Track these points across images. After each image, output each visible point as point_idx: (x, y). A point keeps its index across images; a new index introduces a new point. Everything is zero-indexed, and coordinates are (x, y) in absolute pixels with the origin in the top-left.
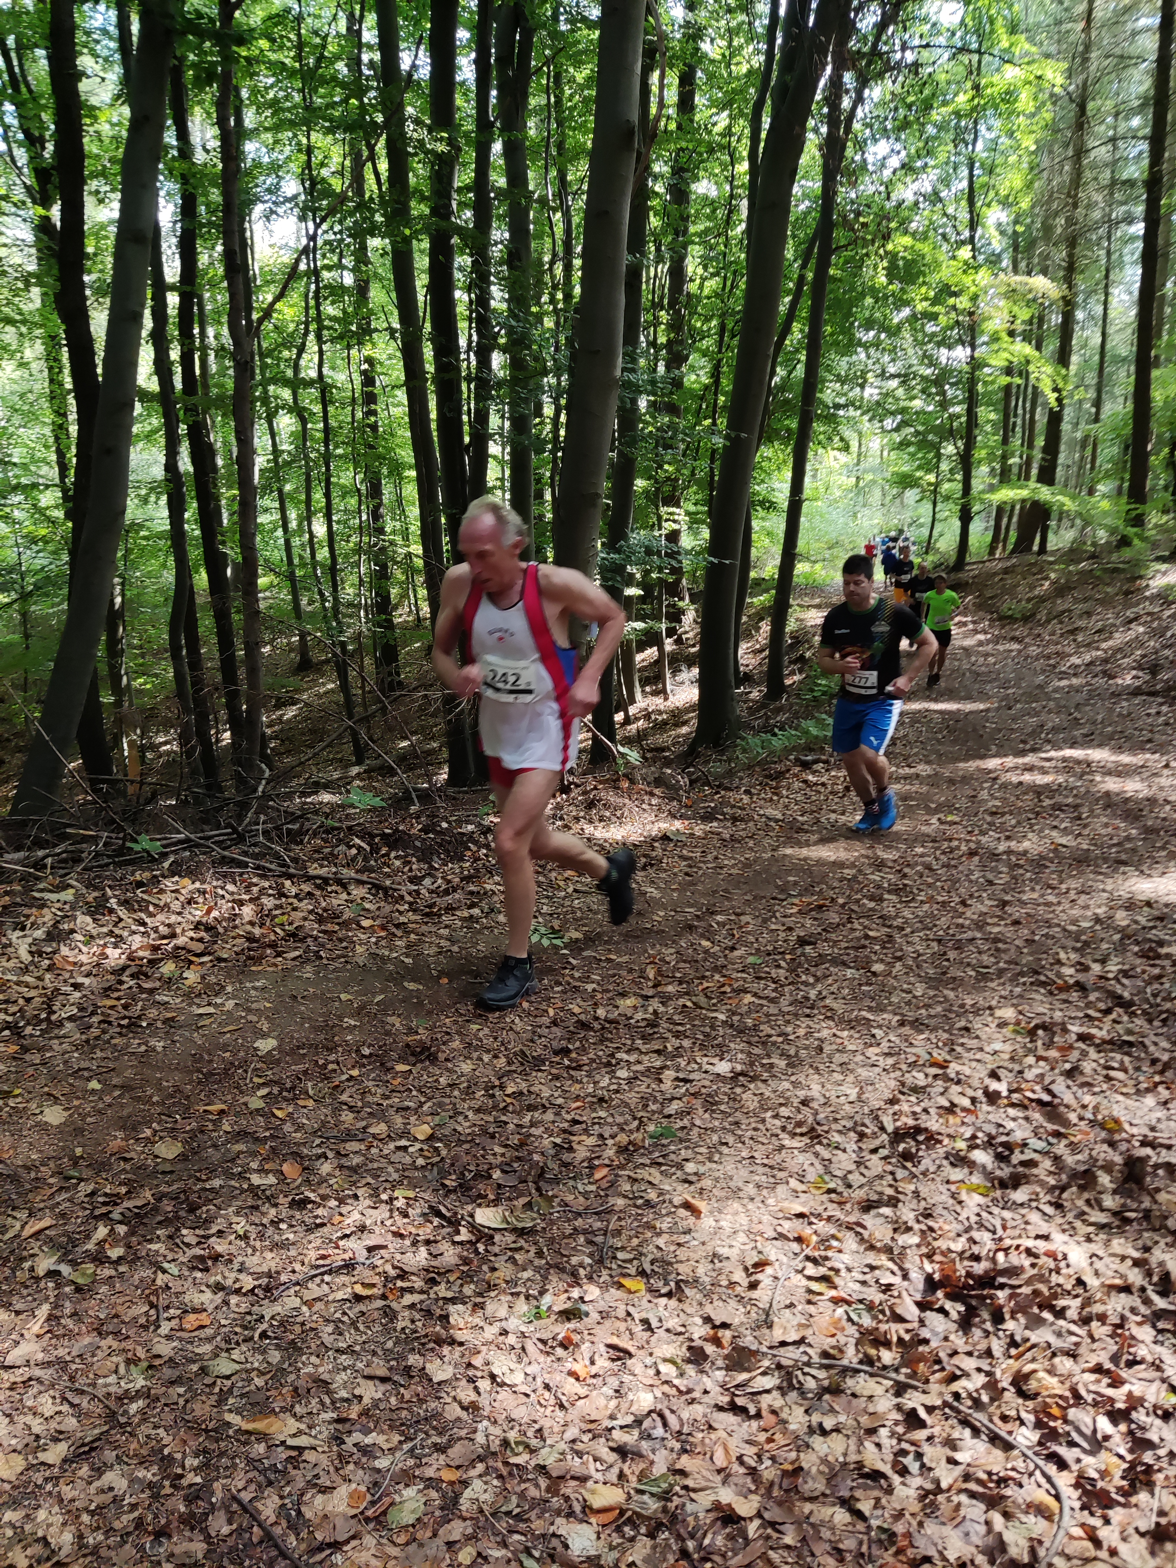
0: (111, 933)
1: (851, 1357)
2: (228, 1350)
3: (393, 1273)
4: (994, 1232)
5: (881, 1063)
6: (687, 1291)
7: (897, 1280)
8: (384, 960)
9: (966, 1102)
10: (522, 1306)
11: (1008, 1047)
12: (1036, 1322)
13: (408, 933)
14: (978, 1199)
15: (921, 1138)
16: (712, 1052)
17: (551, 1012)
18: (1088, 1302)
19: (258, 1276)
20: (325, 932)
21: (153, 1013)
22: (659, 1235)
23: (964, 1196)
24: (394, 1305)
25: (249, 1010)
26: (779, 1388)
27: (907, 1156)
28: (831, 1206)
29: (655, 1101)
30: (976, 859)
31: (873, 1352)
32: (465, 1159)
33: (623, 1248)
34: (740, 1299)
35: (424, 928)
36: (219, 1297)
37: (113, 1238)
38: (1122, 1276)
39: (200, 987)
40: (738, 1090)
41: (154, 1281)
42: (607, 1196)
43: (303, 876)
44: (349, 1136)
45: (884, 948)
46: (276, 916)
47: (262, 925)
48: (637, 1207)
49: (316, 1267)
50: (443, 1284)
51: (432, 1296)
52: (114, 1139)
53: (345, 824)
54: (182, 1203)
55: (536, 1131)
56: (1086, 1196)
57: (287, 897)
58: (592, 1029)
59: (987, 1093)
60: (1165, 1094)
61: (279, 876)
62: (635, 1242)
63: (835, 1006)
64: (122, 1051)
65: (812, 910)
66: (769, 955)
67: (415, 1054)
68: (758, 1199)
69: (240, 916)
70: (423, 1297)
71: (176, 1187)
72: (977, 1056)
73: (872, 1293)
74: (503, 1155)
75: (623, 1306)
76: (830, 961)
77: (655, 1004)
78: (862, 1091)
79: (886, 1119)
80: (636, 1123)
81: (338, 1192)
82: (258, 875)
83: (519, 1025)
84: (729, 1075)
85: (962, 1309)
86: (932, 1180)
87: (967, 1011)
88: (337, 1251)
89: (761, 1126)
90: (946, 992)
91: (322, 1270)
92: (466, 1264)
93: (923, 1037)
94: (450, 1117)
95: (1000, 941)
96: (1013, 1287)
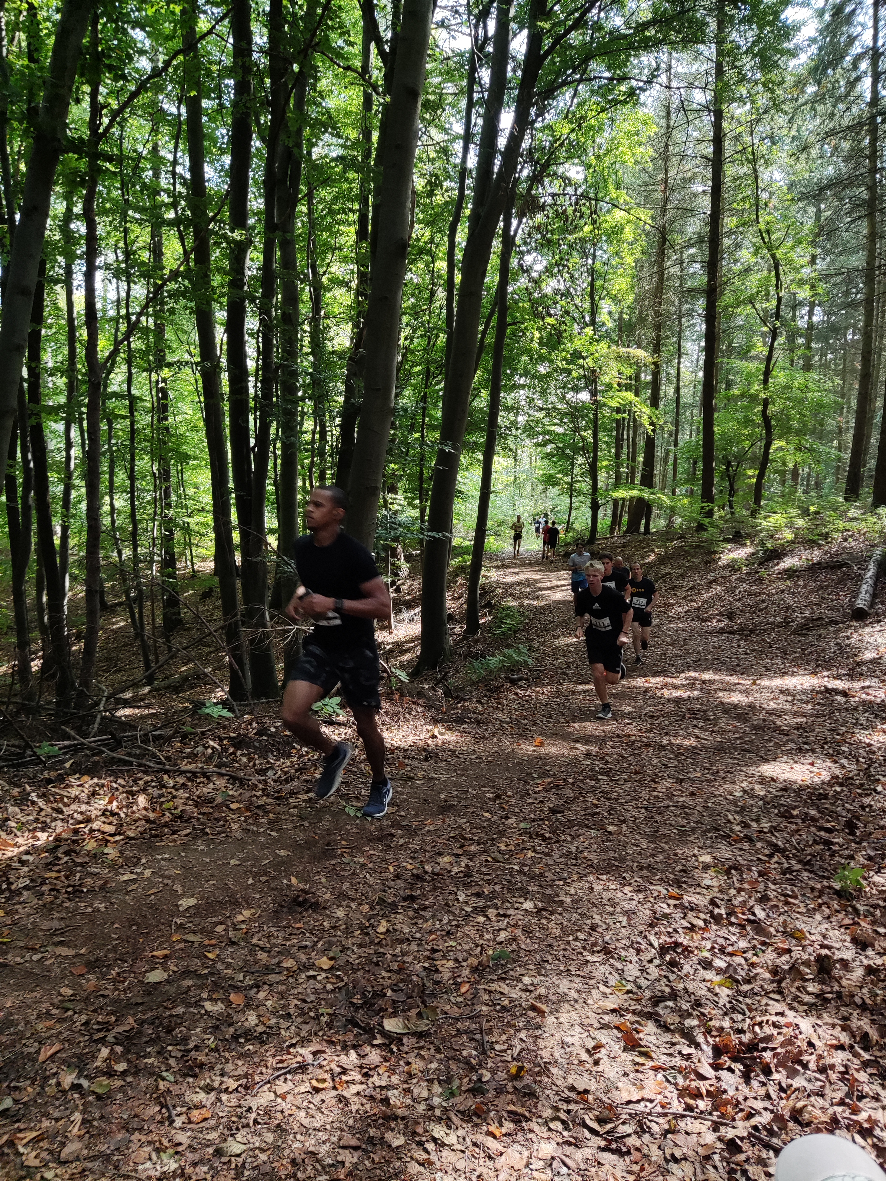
0: (37, 820)
1: (677, 1107)
2: (232, 1135)
3: (339, 1070)
5: (636, 898)
6: (552, 1069)
7: (692, 1050)
8: (256, 833)
9: (701, 923)
10: (437, 1089)
11: (715, 883)
12: (792, 1074)
13: (267, 813)
14: (727, 991)
15: (680, 950)
16: (517, 894)
17: (391, 869)
18: (820, 1057)
19: (238, 1078)
20: (203, 814)
21: (89, 881)
22: (520, 1030)
23: (717, 990)
24: (345, 1093)
25: (163, 876)
26: (636, 1132)
27: (673, 964)
28: (633, 1003)
29: (488, 932)
30: (651, 749)
31: (692, 1102)
32: (363, 982)
33: (497, 1042)
34: (591, 1073)
35: (278, 809)
36: (213, 1096)
37: (113, 1057)
38: (836, 1038)
39: (121, 860)
40: (544, 921)
41: (157, 1087)
42: (473, 1004)
43: (175, 771)
44: (268, 970)
45: (610, 814)
46: (162, 803)
47: (154, 810)
48: (498, 1012)
49: (278, 1069)
50: (376, 1076)
51: (371, 1085)
52: (88, 980)
53: (199, 730)
54: (158, 1027)
55: (409, 959)
56: (796, 984)
57: (166, 788)
58: (425, 880)
59: (713, 916)
60: (827, 911)
61: (158, 772)
62: (504, 1037)
63: (591, 857)
64: (74, 912)
65: (552, 788)
66: (533, 821)
67: (300, 904)
68: (581, 1001)
69: (136, 803)
70: (364, 1086)
71: (150, 1014)
72: (698, 890)
73: (678, 1061)
74: (390, 978)
75: (510, 1084)
76: (577, 825)
77: (464, 861)
78: (629, 919)
79: (652, 938)
80: (479, 949)
81: (274, 1013)
82: (142, 771)
83: (371, 880)
84: (534, 910)
85: (741, 1067)
86: (693, 980)
87: (680, 858)
88: (289, 1056)
89: (568, 947)
90: (662, 845)
91: (283, 1071)
92: (386, 1060)
93: (657, 877)
94: (341, 952)
95: (686, 807)
96: (773, 1049)
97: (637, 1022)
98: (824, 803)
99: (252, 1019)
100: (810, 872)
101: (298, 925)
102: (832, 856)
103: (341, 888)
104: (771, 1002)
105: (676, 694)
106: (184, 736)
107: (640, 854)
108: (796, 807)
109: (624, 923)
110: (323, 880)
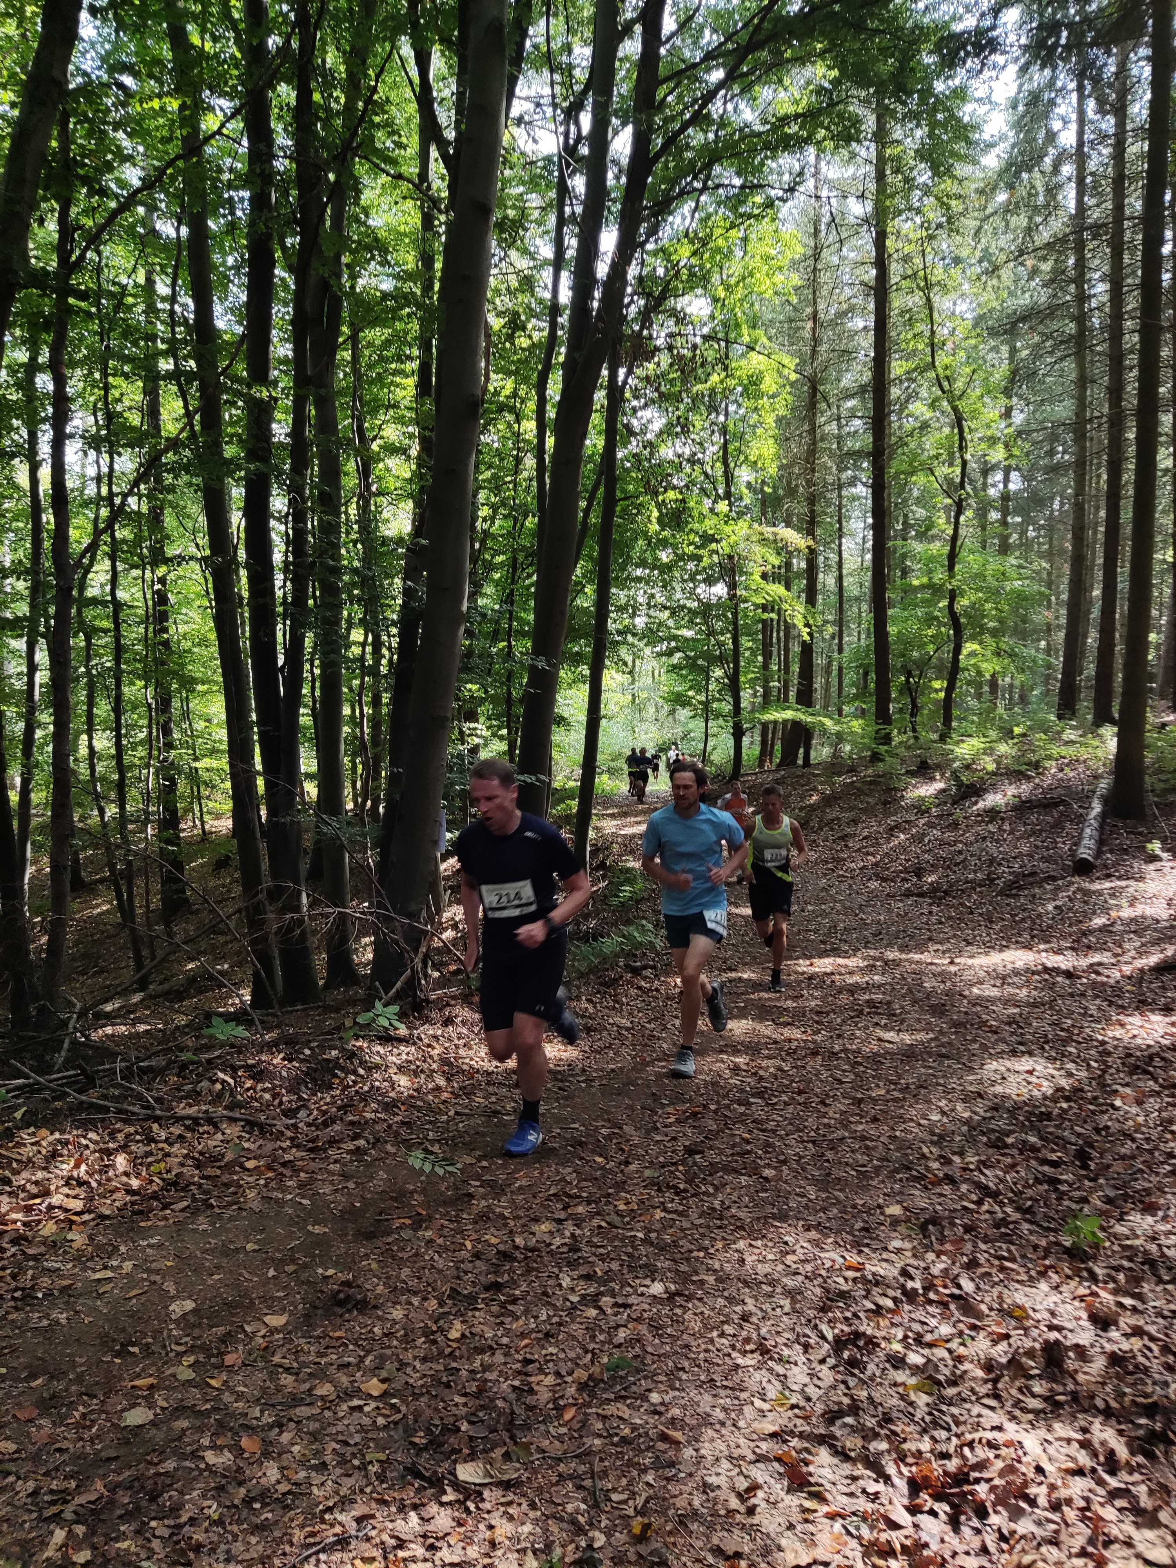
3: (393, 1542)
5: (801, 1270)
6: (690, 1525)
7: (880, 1487)
8: (280, 1203)
9: (890, 1303)
11: (907, 1245)
12: (1016, 1514)
13: (296, 1171)
14: (926, 1398)
15: (861, 1343)
16: (641, 1273)
17: (469, 1245)
18: (1053, 1487)
20: (207, 1178)
21: (45, 1282)
22: (644, 1471)
23: (913, 1397)
25: (149, 1271)
27: (853, 1363)
28: (799, 1422)
29: (602, 1331)
30: (819, 1059)
32: (428, 1412)
33: (614, 1490)
34: (743, 1527)
35: (313, 1166)
37: (74, 1541)
38: (1073, 1460)
39: (90, 1249)
40: (678, 1311)
42: (581, 1437)
43: (170, 1118)
44: (296, 1401)
45: (766, 1152)
46: (149, 1165)
47: (138, 1175)
48: (616, 1445)
49: (308, 1546)
50: (445, 1549)
51: (438, 1562)
52: (40, 1427)
53: (205, 1057)
54: (138, 1492)
55: (491, 1376)
56: (1018, 1384)
57: (156, 1142)
58: (515, 1259)
59: (905, 1292)
60: (1055, 1278)
61: (145, 1120)
62: (624, 1482)
63: (741, 1215)
64: (23, 1327)
65: (688, 1118)
66: (663, 1167)
67: (340, 1303)
68: (729, 1423)
69: (112, 1166)
70: (429, 1565)
71: (127, 1473)
72: (885, 1256)
73: (863, 1504)
74: (465, 1405)
75: (632, 1550)
76: (721, 1169)
77: (570, 1228)
78: (794, 1301)
79: (824, 1327)
80: (589, 1356)
81: (303, 1463)
82: (122, 1120)
83: (440, 1263)
84: (665, 1296)
85: (947, 1508)
86: (881, 1384)
87: (860, 1211)
88: (324, 1526)
89: (710, 1347)
90: (836, 1193)
91: (315, 1549)
92: (460, 1524)
93: (830, 1240)
94: (398, 1370)
95: (867, 1139)
96: (989, 1480)
97: (807, 1450)
98: (1047, 1126)
99: (272, 1473)
100: (1031, 1222)
101: (337, 1334)
102: (1059, 1199)
103: (398, 1277)
104: (986, 1412)
105: (850, 980)
106: (183, 1067)
108: (1011, 1132)
109: (787, 1309)
110: (374, 1266)
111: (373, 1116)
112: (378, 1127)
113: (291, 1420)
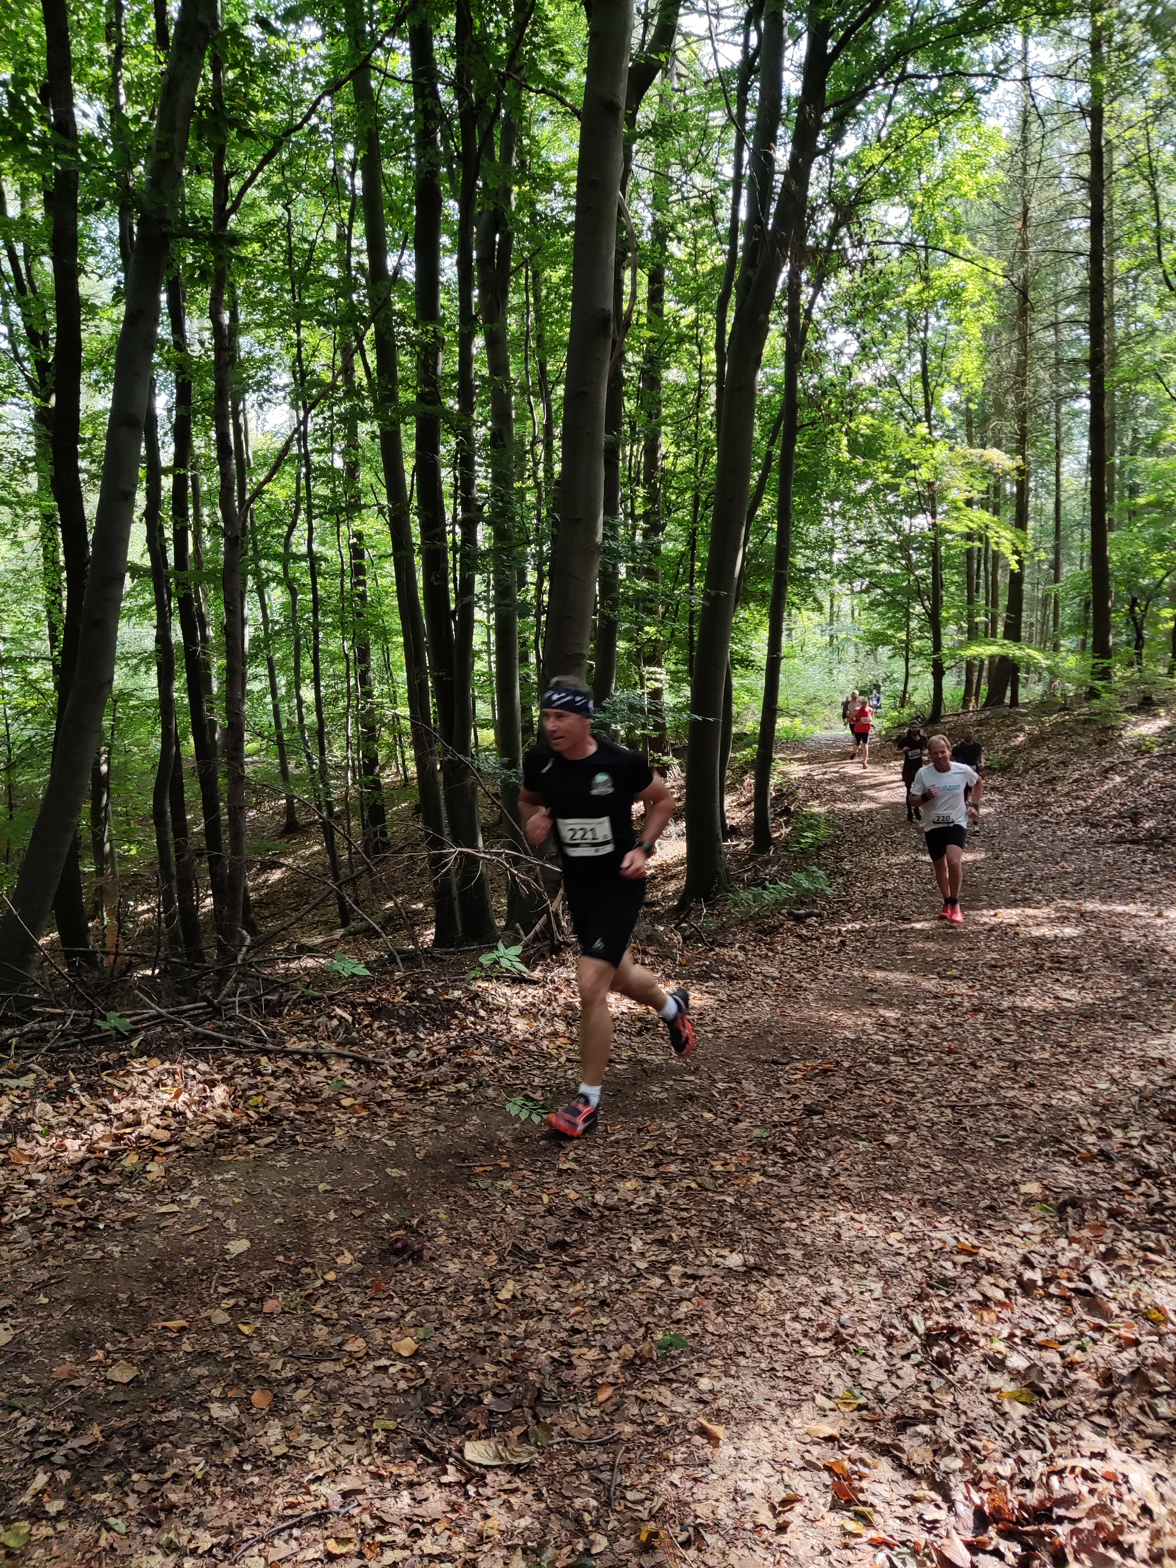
0: (71, 1122)
3: (371, 1523)
4: (1043, 1450)
5: (905, 1251)
6: (707, 1537)
7: (941, 1515)
8: (366, 1143)
9: (1000, 1295)
11: (1037, 1229)
13: (390, 1111)
14: (1023, 1410)
15: (955, 1339)
16: (721, 1242)
17: (546, 1199)
18: (1158, 1534)
19: (217, 1531)
20: (302, 1113)
21: (111, 1213)
22: (672, 1468)
23: (1007, 1407)
24: (372, 1565)
25: (215, 1207)
27: (942, 1362)
28: (862, 1426)
29: (663, 1303)
30: (981, 1016)
32: (452, 1380)
33: (633, 1487)
34: (769, 1546)
35: (409, 1106)
36: (172, 1560)
37: (53, 1488)
39: (164, 1182)
40: (753, 1288)
41: (97, 1541)
42: (612, 1421)
43: (280, 1052)
44: (323, 1355)
45: (896, 1116)
46: (250, 1097)
47: (234, 1108)
48: (647, 1435)
49: (284, 1518)
51: (417, 1552)
52: (63, 1362)
54: (134, 1441)
55: (531, 1344)
56: (1139, 1401)
57: (262, 1075)
58: (590, 1217)
59: (1021, 1283)
61: (256, 1053)
62: (646, 1478)
63: (850, 1184)
64: (75, 1258)
65: (816, 1075)
66: (775, 1126)
67: (397, 1253)
68: (782, 1420)
69: (211, 1098)
70: (407, 1553)
71: (127, 1421)
72: (1008, 1240)
73: (916, 1533)
74: (495, 1374)
75: (634, 1560)
76: (840, 1132)
77: (657, 1187)
78: (887, 1286)
79: (916, 1318)
80: (642, 1330)
82: (233, 1052)
83: (511, 1216)
84: (742, 1269)
85: (1018, 1549)
86: (972, 1388)
87: (990, 1187)
88: (307, 1498)
89: (780, 1331)
90: (966, 1166)
91: (291, 1522)
92: (454, 1511)
93: (947, 1218)
94: (436, 1329)
95: (1016, 1106)
96: (1072, 1521)
97: (862, 1461)
103: (464, 1228)
104: (1091, 1433)
105: (1037, 932)
106: (307, 1002)
107: (928, 1180)
109: (878, 1293)
110: (444, 1214)
111: (481, 1058)
112: (484, 1071)
113: (310, 1376)
